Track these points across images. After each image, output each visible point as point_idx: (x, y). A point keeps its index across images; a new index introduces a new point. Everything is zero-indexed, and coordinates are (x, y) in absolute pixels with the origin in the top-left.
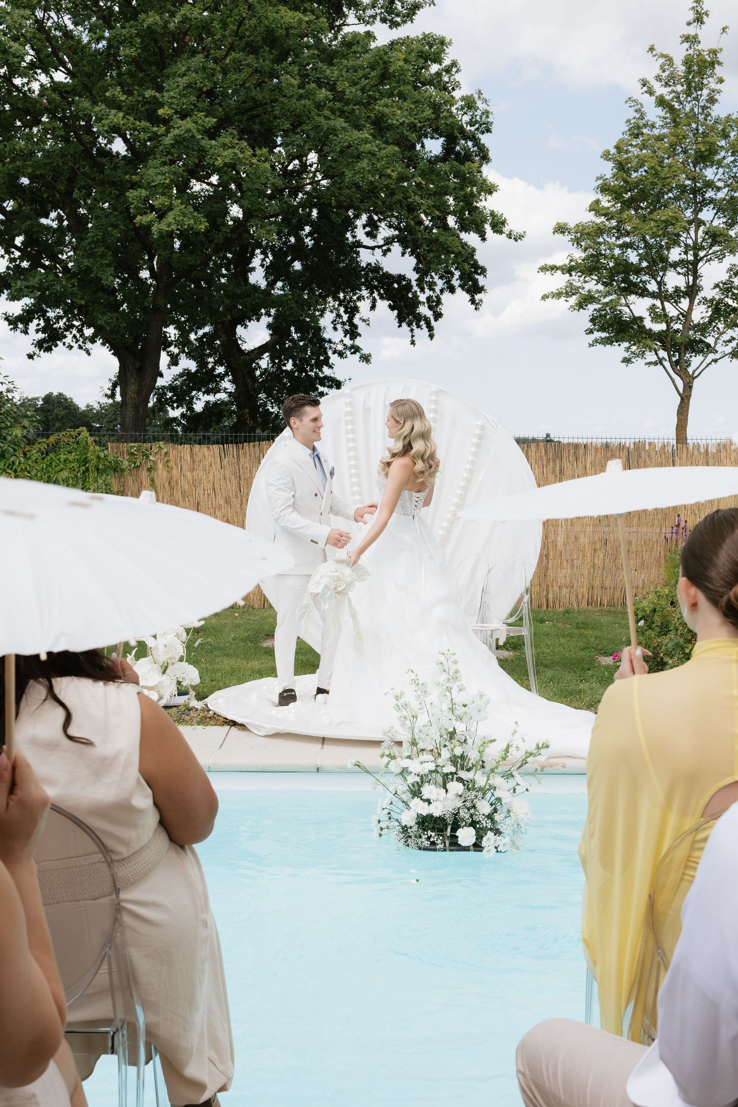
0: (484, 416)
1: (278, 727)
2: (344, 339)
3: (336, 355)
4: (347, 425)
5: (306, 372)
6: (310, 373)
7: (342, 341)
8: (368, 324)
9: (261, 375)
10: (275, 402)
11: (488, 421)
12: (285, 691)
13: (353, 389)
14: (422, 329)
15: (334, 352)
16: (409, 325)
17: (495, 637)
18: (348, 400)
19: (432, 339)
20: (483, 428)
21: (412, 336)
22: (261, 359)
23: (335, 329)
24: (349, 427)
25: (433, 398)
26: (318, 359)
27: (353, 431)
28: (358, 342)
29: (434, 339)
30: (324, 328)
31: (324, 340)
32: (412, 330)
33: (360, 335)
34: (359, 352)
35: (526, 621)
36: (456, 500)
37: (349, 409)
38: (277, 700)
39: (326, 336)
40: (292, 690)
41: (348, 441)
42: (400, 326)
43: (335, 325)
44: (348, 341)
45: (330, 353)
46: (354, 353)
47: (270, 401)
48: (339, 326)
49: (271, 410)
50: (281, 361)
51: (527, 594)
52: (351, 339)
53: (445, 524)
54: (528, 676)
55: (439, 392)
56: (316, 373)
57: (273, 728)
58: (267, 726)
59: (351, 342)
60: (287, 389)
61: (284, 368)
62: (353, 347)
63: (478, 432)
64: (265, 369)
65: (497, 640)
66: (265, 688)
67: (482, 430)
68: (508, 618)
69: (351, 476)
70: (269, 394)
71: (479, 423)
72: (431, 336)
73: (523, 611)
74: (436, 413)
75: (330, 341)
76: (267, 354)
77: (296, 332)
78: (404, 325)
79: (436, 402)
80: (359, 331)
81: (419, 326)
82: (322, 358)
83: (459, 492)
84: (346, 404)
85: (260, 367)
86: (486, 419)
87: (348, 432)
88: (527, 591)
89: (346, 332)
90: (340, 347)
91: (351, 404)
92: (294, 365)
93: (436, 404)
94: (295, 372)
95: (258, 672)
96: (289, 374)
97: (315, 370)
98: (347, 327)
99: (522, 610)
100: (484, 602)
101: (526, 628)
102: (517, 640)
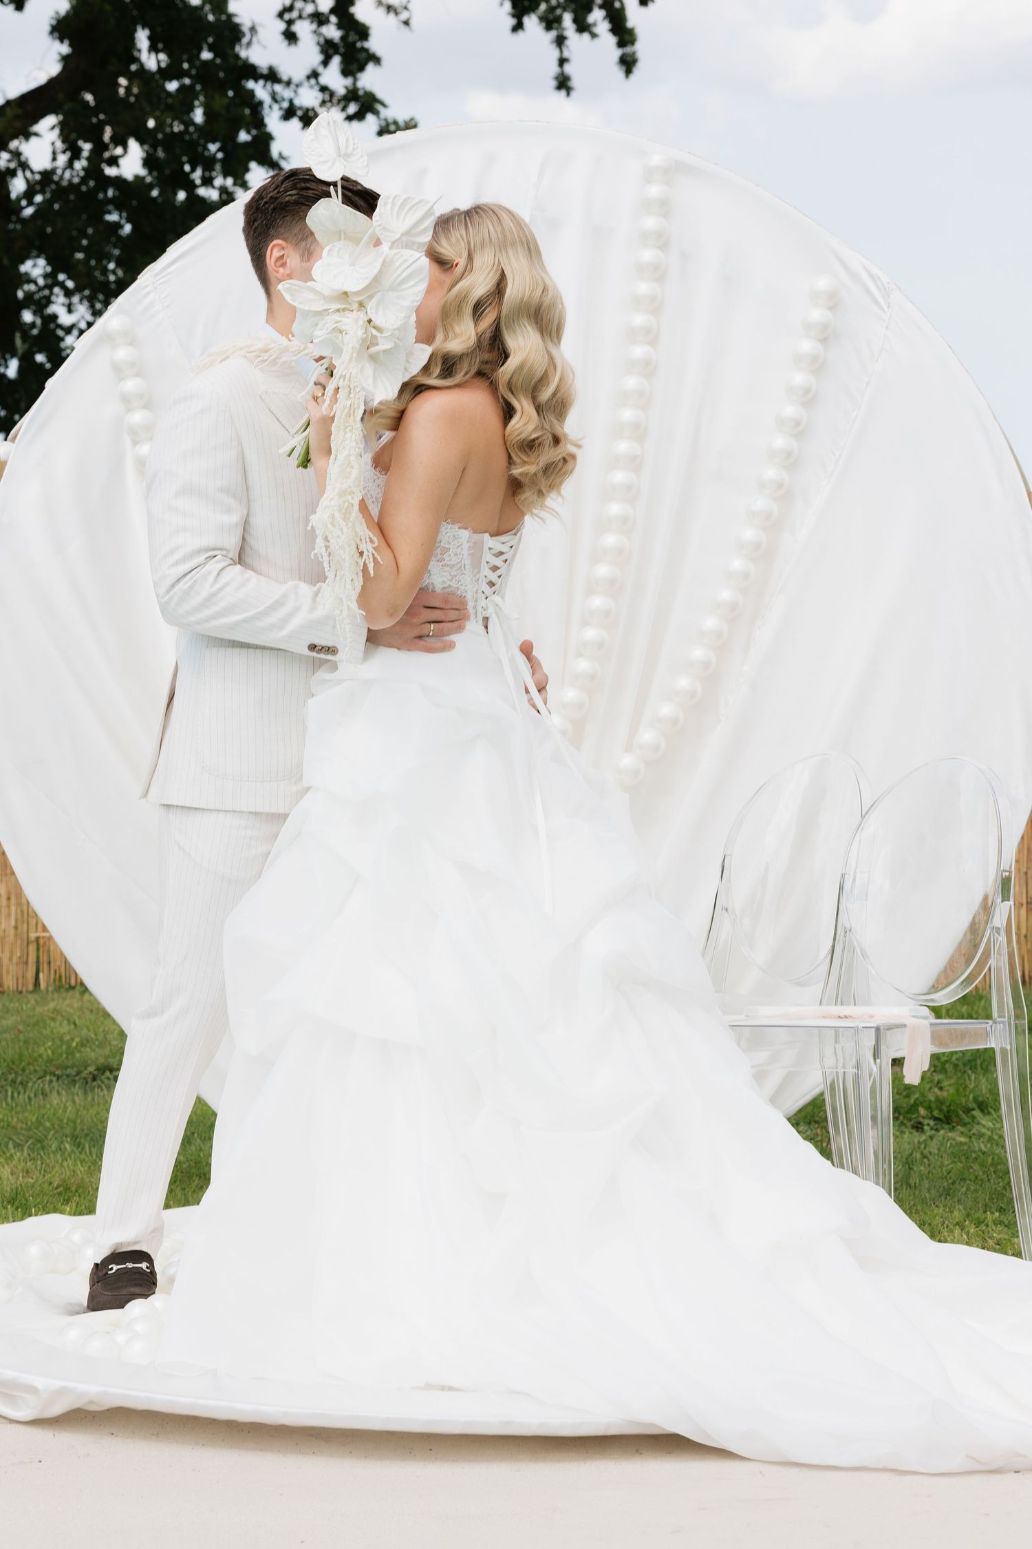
0: (838, 257)
1: (82, 1387)
2: (320, 69)
3: (295, 123)
5: (190, 187)
6: (202, 192)
7: (314, 75)
8: (406, 23)
9: (29, 194)
10: (78, 289)
11: (853, 275)
12: (117, 1257)
14: (594, 35)
15: (289, 114)
16: (551, 22)
17: (889, 1054)
19: (628, 72)
20: (833, 302)
21: (562, 61)
22: (27, 135)
23: (290, 37)
25: (655, 191)
26: (229, 145)
28: (369, 79)
29: (638, 71)
30: (253, 29)
31: (251, 71)
32: (560, 41)
33: (376, 60)
34: (376, 113)
35: (1002, 998)
36: (737, 564)
38: (82, 1291)
39: (258, 54)
40: (143, 1256)
42: (518, 27)
43: (290, 23)
44: (333, 77)
45: (273, 120)
46: (359, 116)
47: (62, 285)
48: (304, 29)
50: (100, 147)
51: (1005, 898)
52: (346, 72)
53: (698, 653)
55: (672, 171)
57: (62, 1392)
58: (40, 1382)
59: (348, 81)
60: (123, 242)
61: (110, 171)
62: (352, 95)
63: (817, 315)
64: (47, 175)
65: (897, 1063)
66: (34, 1250)
67: (831, 308)
68: (935, 988)
70: (59, 263)
71: (823, 283)
72: (628, 64)
73: (992, 962)
74: (664, 246)
75: (272, 76)
76: (51, 120)
77: (153, 48)
78: (532, 22)
79: (664, 207)
80: (374, 44)
81: (582, 26)
82: (243, 137)
83: (749, 534)
85: (24, 166)
86: (845, 265)
88: (1005, 883)
89: (328, 49)
90: (308, 97)
92: (148, 162)
93: (665, 215)
94: (151, 187)
95: (12, 1201)
96: (128, 191)
98: (332, 32)
99: (987, 955)
100: (846, 932)
101: (1001, 1025)
102: (946, 1089)
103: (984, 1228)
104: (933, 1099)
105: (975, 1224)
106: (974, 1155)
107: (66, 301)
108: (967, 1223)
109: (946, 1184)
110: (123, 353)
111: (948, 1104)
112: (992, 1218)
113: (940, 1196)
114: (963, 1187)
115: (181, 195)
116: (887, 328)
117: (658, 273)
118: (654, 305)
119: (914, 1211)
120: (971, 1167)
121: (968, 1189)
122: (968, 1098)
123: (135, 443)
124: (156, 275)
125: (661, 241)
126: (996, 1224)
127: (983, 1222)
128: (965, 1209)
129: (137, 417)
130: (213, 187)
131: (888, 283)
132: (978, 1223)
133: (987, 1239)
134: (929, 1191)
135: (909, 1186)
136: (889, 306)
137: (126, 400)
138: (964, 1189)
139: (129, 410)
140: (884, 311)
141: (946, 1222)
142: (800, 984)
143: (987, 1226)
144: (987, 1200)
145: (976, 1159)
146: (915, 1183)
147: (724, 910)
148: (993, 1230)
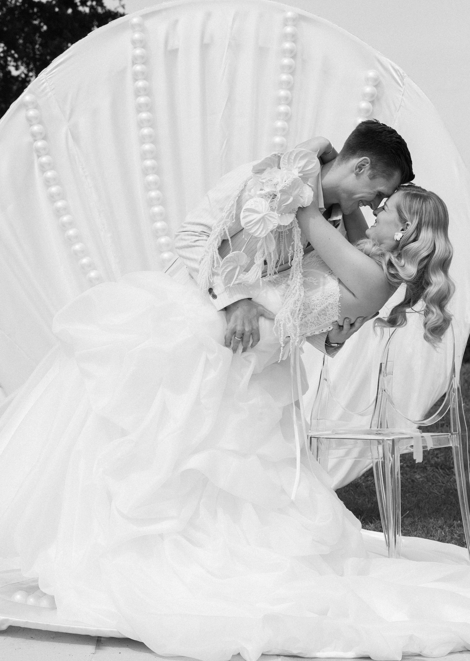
0: (379, 61)
4: (136, 80)
6: (81, 8)
10: (21, 58)
11: (386, 69)
13: (145, 16)
17: (400, 452)
18: (137, 36)
20: (377, 84)
24: (140, 84)
25: (289, 29)
27: (147, 91)
35: (455, 423)
37: (138, 52)
41: (139, 108)
47: (12, 56)
49: (15, 73)
54: (461, 520)
55: (298, 19)
56: (92, 7)
63: (369, 89)
67: (376, 86)
69: (146, 172)
70: (11, 45)
71: (371, 74)
73: (451, 405)
74: (294, 57)
79: (294, 38)
84: (134, 43)
86: (382, 65)
87: (137, 93)
91: (142, 43)
93: (294, 42)
94: (55, 6)
96: (44, 9)
97: (89, 3)
100: (382, 391)
101: (455, 435)
102: (440, 458)
103: (453, 528)
104: (433, 463)
105: (448, 527)
106: (451, 491)
107: (15, 64)
108: (445, 526)
109: (436, 506)
110: (31, 113)
111: (440, 465)
112: (457, 524)
113: (433, 512)
114: (445, 507)
115: (70, 11)
116: (403, 95)
117: (292, 70)
118: (290, 86)
119: (420, 521)
120: (450, 497)
121: (447, 508)
122: (451, 462)
123: (39, 156)
124: (47, 74)
125: (293, 54)
126: (458, 527)
127: (452, 526)
128: (444, 519)
129: (40, 144)
130: (87, 6)
131: (403, 73)
132: (450, 526)
133: (454, 534)
134: (428, 510)
135: (419, 508)
136: (403, 84)
137: (34, 135)
138: (445, 509)
139: (35, 140)
140: (400, 86)
141: (435, 526)
142: (362, 415)
143: (454, 527)
144: (455, 514)
145: (452, 493)
146: (422, 506)
147: (325, 380)
148: (457, 529)
